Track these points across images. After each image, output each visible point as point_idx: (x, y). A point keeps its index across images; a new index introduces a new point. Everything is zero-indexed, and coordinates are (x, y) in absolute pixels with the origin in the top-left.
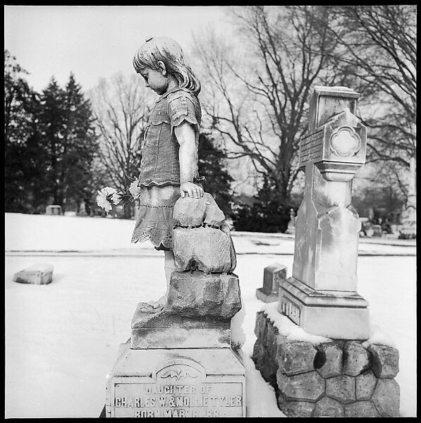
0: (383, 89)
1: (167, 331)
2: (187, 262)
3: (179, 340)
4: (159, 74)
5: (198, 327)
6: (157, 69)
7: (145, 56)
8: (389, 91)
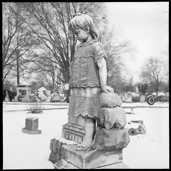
0: (43, 43)
1: (99, 158)
2: (113, 124)
3: (104, 162)
4: (85, 32)
5: (110, 154)
6: (85, 30)
7: (81, 23)
8: (45, 44)
